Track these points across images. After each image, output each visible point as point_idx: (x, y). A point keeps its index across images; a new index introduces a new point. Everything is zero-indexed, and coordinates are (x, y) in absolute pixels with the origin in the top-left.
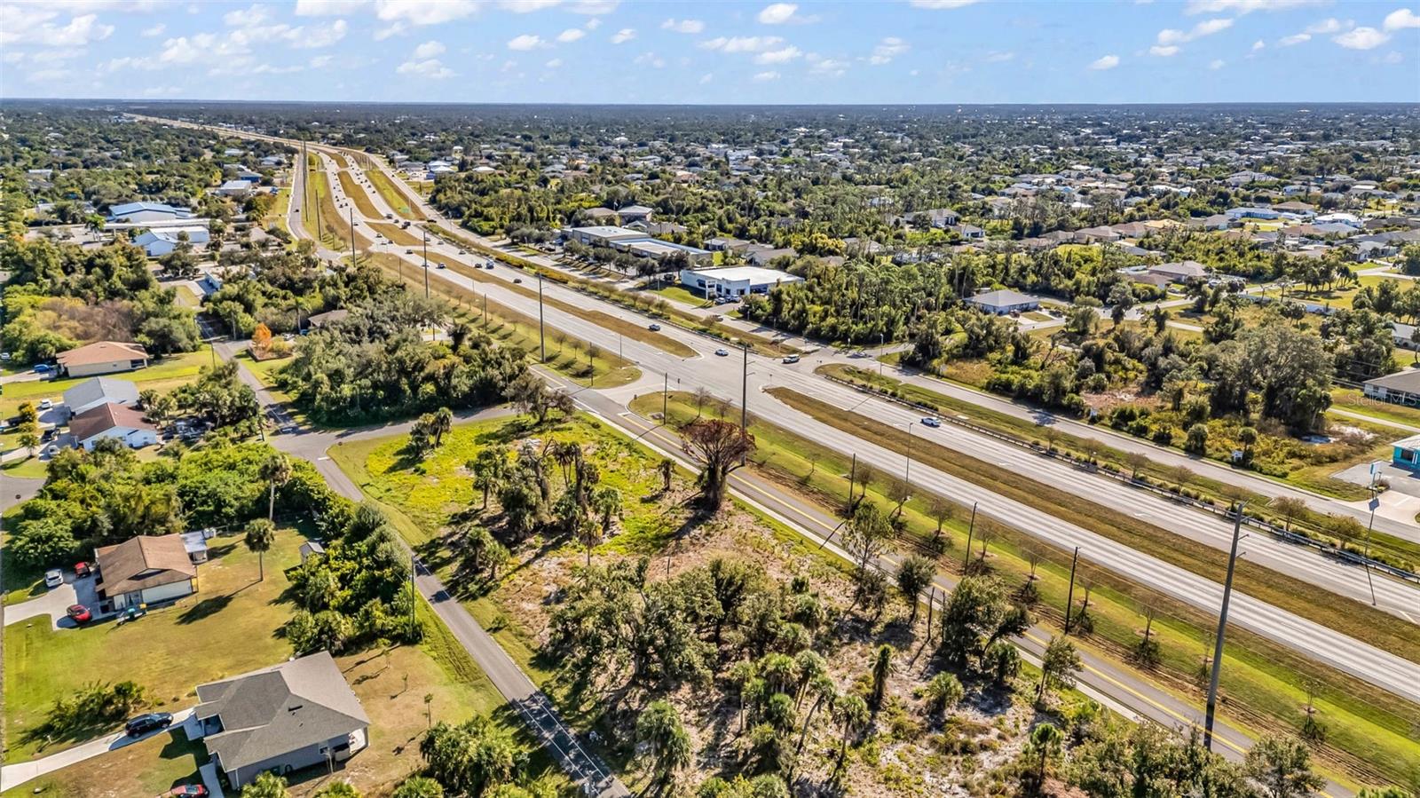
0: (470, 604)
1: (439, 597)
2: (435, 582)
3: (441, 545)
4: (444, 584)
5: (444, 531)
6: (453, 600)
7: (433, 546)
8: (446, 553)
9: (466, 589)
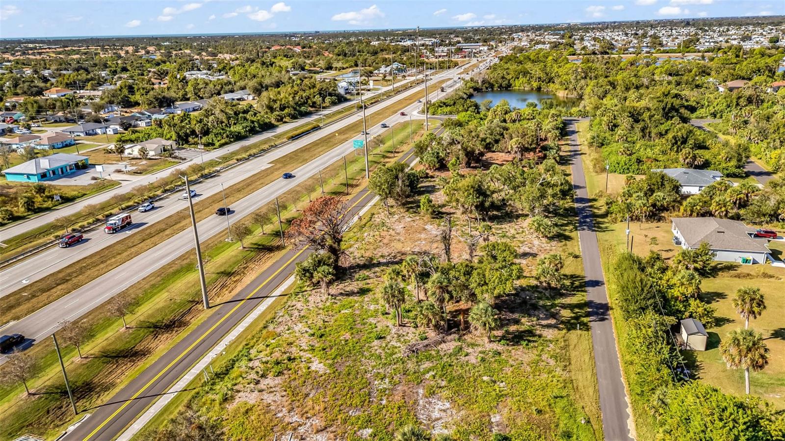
0: (578, 273)
1: (596, 283)
2: (592, 295)
3: (562, 322)
4: (585, 291)
5: (549, 334)
6: (587, 279)
7: (570, 326)
8: (566, 314)
9: (572, 283)
